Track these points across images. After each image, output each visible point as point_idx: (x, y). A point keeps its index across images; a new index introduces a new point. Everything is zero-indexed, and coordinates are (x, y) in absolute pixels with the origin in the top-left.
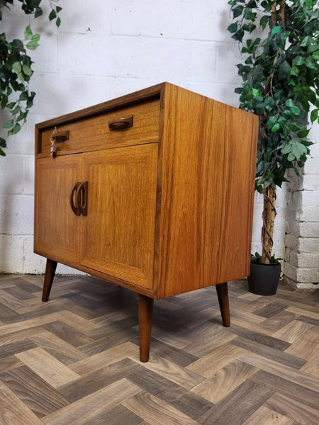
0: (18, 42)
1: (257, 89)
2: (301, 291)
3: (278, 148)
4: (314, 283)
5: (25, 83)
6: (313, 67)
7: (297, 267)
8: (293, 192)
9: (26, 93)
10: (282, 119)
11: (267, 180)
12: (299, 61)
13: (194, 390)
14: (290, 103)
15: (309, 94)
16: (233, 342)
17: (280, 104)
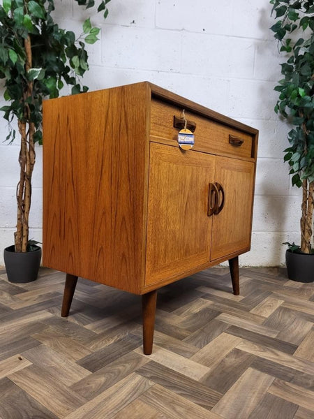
0: (71, 34)
1: (303, 88)
5: (78, 78)
9: (78, 86)
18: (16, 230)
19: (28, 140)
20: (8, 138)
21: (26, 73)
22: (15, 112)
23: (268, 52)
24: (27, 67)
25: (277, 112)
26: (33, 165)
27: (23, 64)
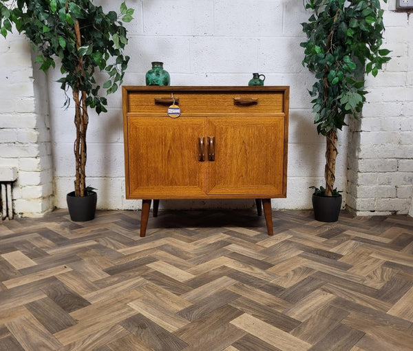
0: (113, 14)
1: (319, 46)
2: (360, 218)
3: (338, 98)
4: (371, 211)
5: (121, 50)
6: (366, 30)
7: (357, 198)
8: (353, 132)
9: (121, 57)
10: (340, 73)
11: (329, 125)
12: (354, 24)
13: (273, 281)
14: (347, 59)
15: (364, 49)
16: (299, 255)
17: (339, 60)
18: (75, 179)
19: (81, 105)
20: (65, 104)
21: (76, 51)
22: (69, 84)
23: (296, 10)
24: (77, 46)
25: (304, 66)
26: (87, 125)
27: (73, 45)
